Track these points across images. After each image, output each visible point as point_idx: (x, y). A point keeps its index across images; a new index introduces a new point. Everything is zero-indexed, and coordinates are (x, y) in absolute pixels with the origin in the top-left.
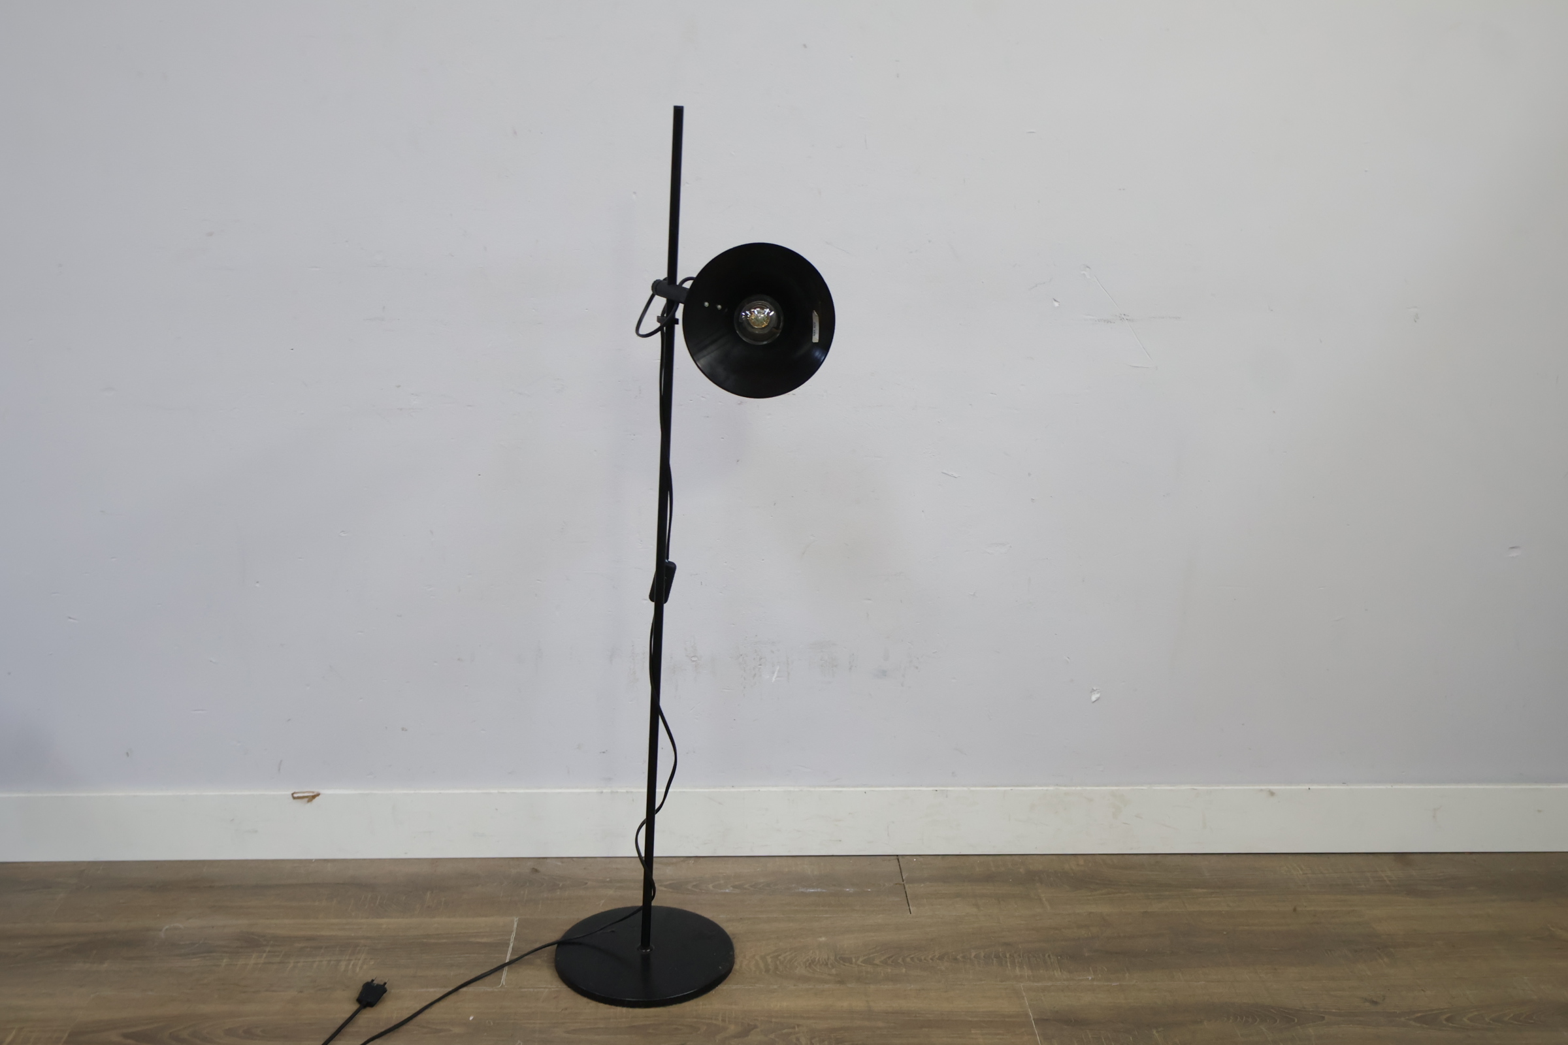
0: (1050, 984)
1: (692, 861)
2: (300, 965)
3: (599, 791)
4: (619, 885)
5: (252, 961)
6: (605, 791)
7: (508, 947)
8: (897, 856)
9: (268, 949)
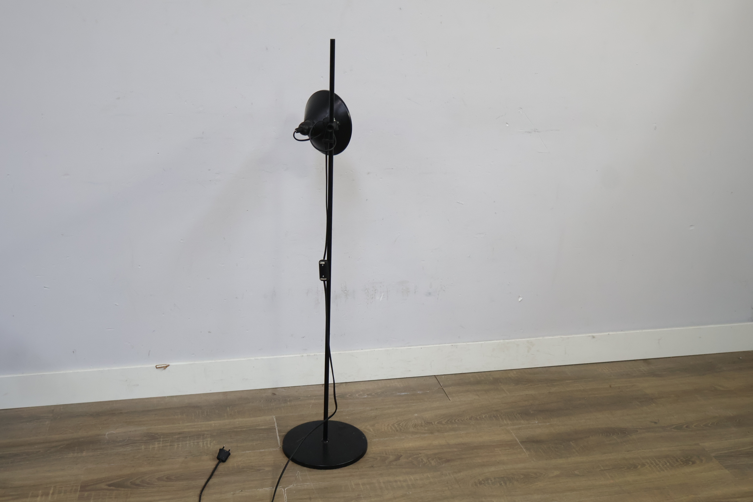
0: (520, 426)
1: (344, 385)
2: (180, 446)
3: (302, 355)
4: (315, 398)
5: (156, 446)
6: (304, 355)
7: (276, 430)
8: (435, 376)
9: (162, 440)
